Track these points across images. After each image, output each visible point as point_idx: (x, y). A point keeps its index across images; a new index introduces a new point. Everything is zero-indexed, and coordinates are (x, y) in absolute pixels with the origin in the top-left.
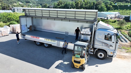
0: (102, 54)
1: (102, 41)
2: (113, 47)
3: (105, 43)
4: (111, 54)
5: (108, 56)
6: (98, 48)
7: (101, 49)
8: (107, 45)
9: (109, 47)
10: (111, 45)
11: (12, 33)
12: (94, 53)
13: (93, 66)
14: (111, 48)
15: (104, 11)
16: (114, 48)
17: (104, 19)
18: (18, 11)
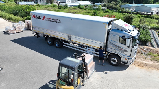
0: (115, 59)
1: (116, 44)
2: (128, 52)
3: (119, 47)
4: (126, 61)
5: (122, 63)
6: (111, 52)
7: (115, 53)
8: (121, 49)
9: (123, 52)
10: (126, 49)
11: (27, 29)
12: (106, 58)
13: (102, 72)
14: (125, 53)
15: (149, 3)
16: (128, 54)
17: (146, 15)
18: (41, 3)
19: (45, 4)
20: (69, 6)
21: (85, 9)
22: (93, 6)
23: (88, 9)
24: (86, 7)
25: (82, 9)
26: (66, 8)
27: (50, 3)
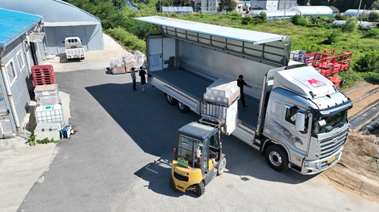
1: (279, 121)
3: (285, 129)
5: (289, 166)
6: (271, 138)
8: (289, 135)
9: (293, 143)
10: (299, 137)
12: (261, 149)
16: (304, 148)
18: (207, 9)
19: (216, 11)
20: (270, 18)
21: (310, 26)
22: (333, 19)
23: (318, 26)
24: (313, 20)
25: (303, 25)
26: (260, 22)
27: (227, 10)
